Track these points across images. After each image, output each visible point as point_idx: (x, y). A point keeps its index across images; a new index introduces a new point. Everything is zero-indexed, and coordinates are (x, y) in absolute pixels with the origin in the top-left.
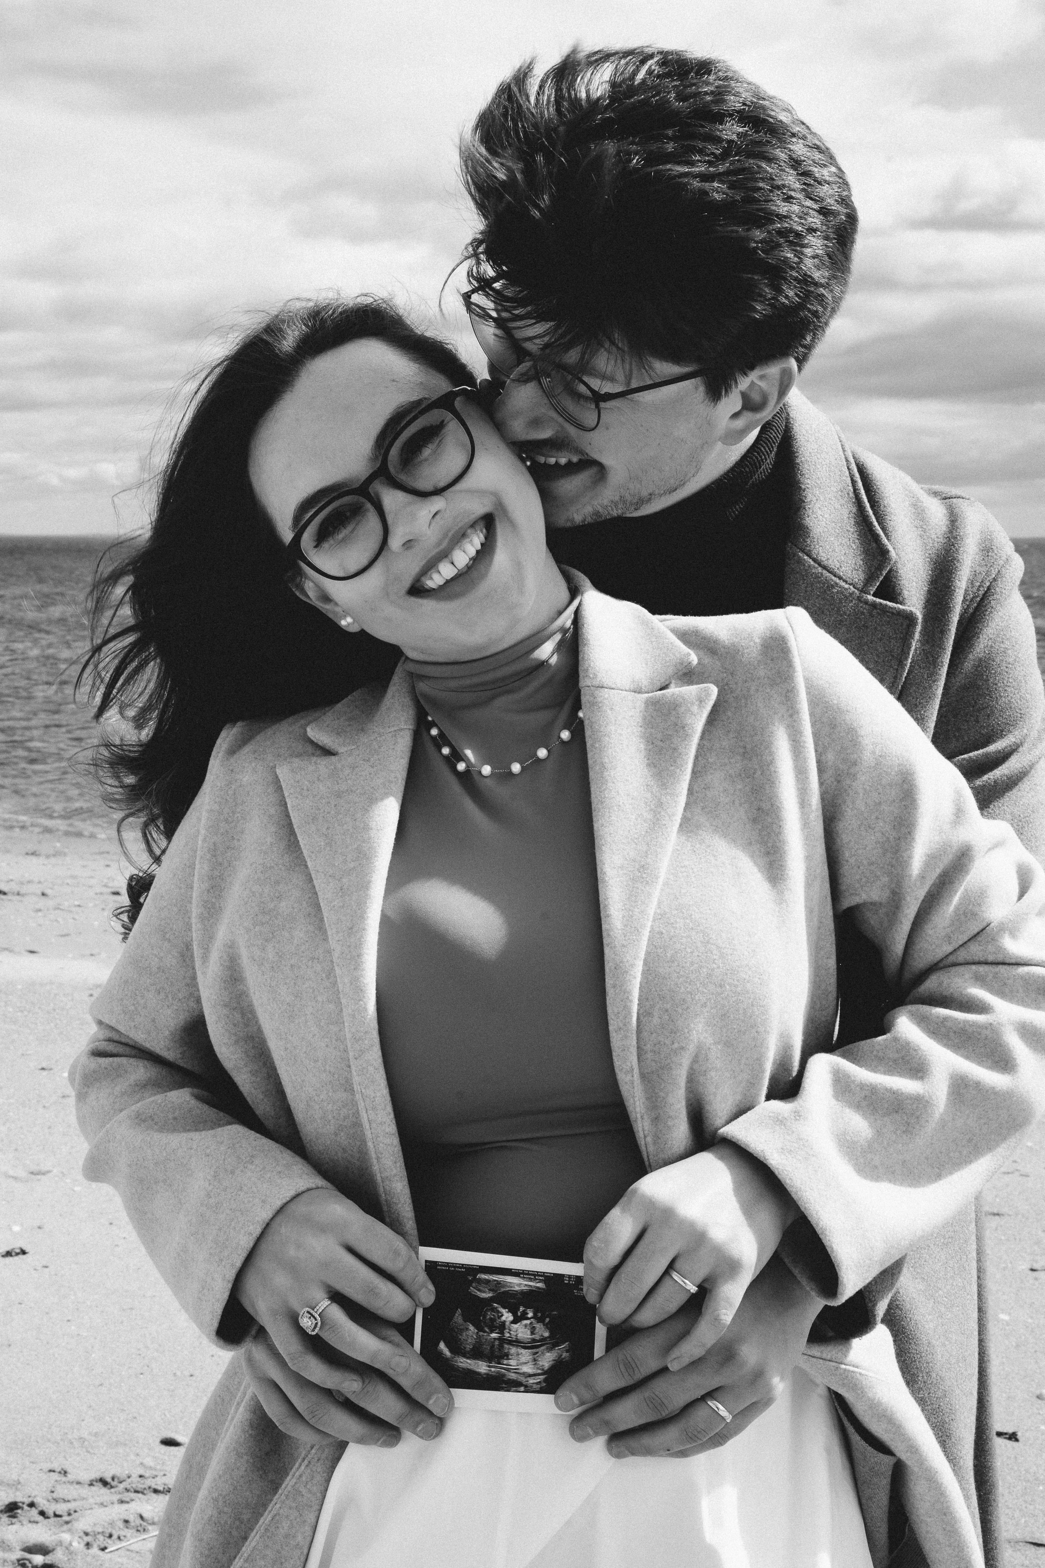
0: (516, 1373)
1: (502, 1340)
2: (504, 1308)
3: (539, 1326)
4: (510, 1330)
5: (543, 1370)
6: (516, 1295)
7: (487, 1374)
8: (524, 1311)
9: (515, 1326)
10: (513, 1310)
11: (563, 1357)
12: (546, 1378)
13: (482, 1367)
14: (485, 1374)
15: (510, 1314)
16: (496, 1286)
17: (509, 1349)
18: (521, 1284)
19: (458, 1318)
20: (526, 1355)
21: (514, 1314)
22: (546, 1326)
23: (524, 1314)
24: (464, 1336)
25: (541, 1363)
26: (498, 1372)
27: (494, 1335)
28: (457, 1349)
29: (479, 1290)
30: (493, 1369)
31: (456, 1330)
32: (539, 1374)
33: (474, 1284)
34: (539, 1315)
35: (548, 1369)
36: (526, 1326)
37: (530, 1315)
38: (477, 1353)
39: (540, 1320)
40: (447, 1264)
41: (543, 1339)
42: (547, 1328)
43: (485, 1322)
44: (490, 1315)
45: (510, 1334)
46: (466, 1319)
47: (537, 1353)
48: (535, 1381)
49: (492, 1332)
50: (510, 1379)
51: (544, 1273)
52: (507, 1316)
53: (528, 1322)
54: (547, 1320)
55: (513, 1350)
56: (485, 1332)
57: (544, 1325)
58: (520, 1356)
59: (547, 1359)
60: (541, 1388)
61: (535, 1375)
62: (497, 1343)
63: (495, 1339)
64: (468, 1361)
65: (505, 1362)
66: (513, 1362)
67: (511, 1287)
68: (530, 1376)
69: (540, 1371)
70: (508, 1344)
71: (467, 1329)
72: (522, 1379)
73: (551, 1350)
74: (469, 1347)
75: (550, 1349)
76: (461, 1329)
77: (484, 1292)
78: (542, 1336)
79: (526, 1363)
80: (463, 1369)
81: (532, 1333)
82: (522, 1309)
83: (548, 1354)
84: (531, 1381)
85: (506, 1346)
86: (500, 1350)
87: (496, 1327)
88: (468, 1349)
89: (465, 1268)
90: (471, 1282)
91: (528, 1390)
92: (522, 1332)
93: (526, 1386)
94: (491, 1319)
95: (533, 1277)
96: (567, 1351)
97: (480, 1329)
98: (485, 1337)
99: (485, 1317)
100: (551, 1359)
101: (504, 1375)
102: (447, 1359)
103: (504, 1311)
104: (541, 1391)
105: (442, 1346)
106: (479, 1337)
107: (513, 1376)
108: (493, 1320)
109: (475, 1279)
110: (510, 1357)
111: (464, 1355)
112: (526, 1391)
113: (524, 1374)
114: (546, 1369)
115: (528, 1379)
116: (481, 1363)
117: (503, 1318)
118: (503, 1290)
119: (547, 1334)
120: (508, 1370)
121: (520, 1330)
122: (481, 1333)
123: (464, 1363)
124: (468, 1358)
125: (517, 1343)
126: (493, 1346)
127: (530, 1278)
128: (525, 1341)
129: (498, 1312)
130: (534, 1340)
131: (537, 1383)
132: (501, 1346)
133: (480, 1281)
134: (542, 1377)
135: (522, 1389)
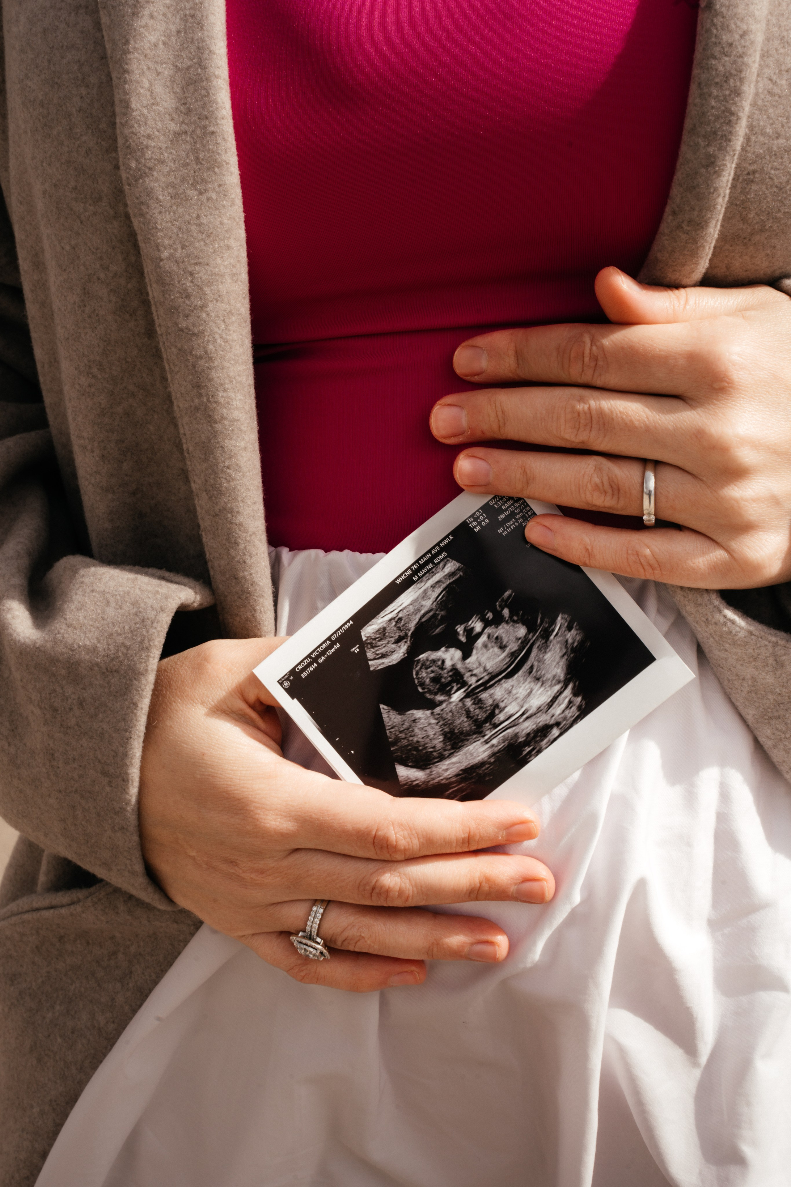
0: (528, 718)
1: (472, 694)
2: (437, 649)
3: (502, 630)
4: (470, 671)
5: (559, 682)
6: (435, 616)
7: (494, 754)
8: (465, 630)
9: (472, 660)
10: (451, 641)
11: (570, 641)
12: (573, 689)
13: (477, 752)
14: (490, 757)
15: (452, 650)
16: (399, 629)
17: (491, 696)
18: (425, 592)
19: (390, 717)
20: (519, 683)
21: (458, 645)
22: (511, 620)
23: (469, 632)
24: (419, 735)
25: (549, 676)
26: (504, 740)
27: (456, 697)
28: (423, 758)
29: (383, 656)
30: (495, 741)
31: (402, 735)
32: (560, 693)
33: (370, 654)
34: (490, 615)
35: (567, 674)
36: (485, 646)
37: (478, 626)
38: (455, 740)
39: (498, 620)
40: (312, 658)
41: (524, 642)
42: (515, 622)
43: (430, 692)
44: (426, 676)
45: (475, 675)
46: (401, 708)
47: (532, 667)
48: (563, 706)
49: (449, 694)
50: (528, 735)
51: (438, 544)
52: (450, 657)
53: (483, 639)
54: (506, 612)
55: (498, 692)
56: (441, 703)
57: (507, 623)
58: (514, 692)
59: (553, 662)
60: (579, 708)
61: (555, 699)
62: (469, 702)
63: (462, 700)
64: (454, 759)
65: (501, 717)
66: (512, 708)
67: (418, 611)
68: (550, 705)
69: (557, 688)
70: (486, 689)
71: (415, 721)
72: (543, 719)
73: (547, 647)
74: (438, 742)
75: (545, 648)
76: (408, 729)
77: (392, 653)
78: (518, 639)
79: (529, 694)
80: (457, 775)
81: (503, 647)
82: (460, 629)
83: (548, 656)
84: (557, 710)
85: (484, 696)
86: (480, 708)
87: (449, 683)
88: (439, 746)
89: (337, 640)
90: (363, 652)
91: (566, 725)
92: (489, 659)
93: (558, 724)
94: (433, 680)
95: (430, 566)
96: (570, 629)
97: (431, 705)
98: (448, 710)
99: (422, 684)
100: (558, 658)
101: (516, 735)
102: (424, 782)
103: (441, 654)
104: (584, 711)
105: (402, 772)
106: (440, 718)
107: (527, 727)
108: (436, 680)
109: (363, 645)
110: (502, 705)
111: (441, 757)
113: (539, 710)
114: (562, 677)
115: (552, 711)
116: (471, 747)
117: (448, 664)
118: (412, 625)
119: (522, 631)
120: (514, 724)
121: (483, 659)
122: (437, 710)
123: (449, 767)
124: (450, 755)
125: (495, 678)
126: (468, 713)
127: (428, 571)
128: (503, 666)
129: (434, 661)
130: (513, 655)
131: (568, 707)
132: (479, 702)
133: (372, 643)
134: (568, 692)
135: (555, 732)
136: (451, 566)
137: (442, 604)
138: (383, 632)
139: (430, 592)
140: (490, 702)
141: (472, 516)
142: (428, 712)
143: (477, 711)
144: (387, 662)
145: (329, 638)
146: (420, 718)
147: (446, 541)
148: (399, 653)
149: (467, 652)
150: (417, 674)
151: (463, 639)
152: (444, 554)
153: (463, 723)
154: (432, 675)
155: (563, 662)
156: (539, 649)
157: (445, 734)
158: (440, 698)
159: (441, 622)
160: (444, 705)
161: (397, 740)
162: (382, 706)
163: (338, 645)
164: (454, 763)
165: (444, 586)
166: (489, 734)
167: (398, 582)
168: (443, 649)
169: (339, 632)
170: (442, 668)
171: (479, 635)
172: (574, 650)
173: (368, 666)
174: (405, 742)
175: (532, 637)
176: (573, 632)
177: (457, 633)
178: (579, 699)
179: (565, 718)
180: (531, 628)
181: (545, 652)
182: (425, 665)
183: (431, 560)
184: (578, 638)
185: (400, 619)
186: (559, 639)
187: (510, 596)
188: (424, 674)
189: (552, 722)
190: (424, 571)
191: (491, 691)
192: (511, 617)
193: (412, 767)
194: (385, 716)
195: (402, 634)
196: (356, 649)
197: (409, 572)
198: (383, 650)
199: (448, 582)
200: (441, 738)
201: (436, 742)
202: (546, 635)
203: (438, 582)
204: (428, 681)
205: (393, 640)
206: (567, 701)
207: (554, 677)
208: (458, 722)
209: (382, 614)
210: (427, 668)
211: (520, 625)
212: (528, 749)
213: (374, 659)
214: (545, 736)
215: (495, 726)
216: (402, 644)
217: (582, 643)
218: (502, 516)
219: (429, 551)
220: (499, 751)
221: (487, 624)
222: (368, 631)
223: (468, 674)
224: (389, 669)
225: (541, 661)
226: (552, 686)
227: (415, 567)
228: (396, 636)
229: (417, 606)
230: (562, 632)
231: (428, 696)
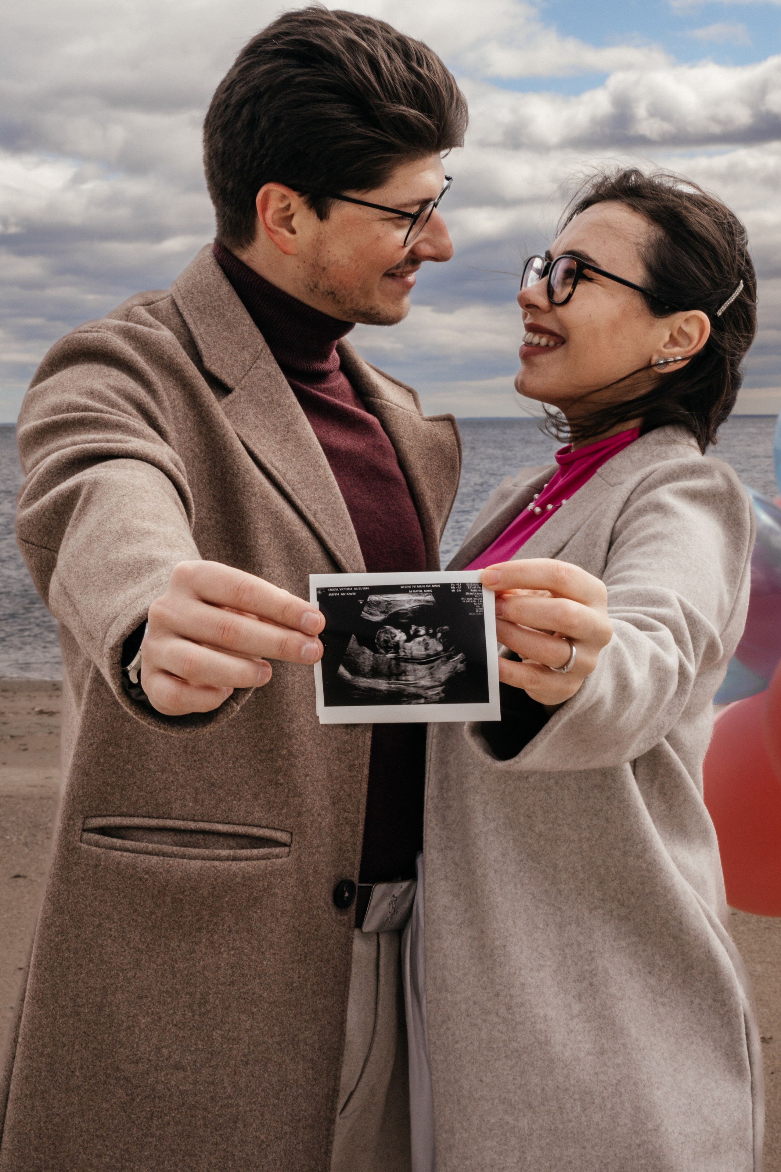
0: (415, 686)
1: (398, 659)
2: (397, 628)
3: (432, 642)
4: (405, 649)
5: (441, 682)
6: (407, 613)
7: (388, 691)
8: (416, 629)
9: (409, 645)
10: (406, 630)
11: (458, 668)
12: (444, 689)
13: (382, 685)
14: (386, 690)
15: (403, 634)
16: (387, 608)
17: (406, 666)
18: (410, 600)
19: (353, 643)
20: (422, 670)
21: (407, 633)
22: (439, 640)
23: (417, 631)
24: (361, 660)
25: (437, 676)
26: (398, 688)
27: (390, 656)
28: (355, 670)
29: (371, 614)
30: (393, 686)
31: (353, 655)
32: (438, 686)
33: (365, 609)
34: (431, 631)
35: (446, 681)
36: (419, 643)
37: (422, 631)
38: (375, 673)
39: (433, 636)
40: (339, 590)
41: (437, 654)
42: (440, 642)
43: (380, 645)
44: (383, 637)
45: (405, 652)
46: (361, 643)
47: (432, 667)
48: (434, 693)
49: (387, 652)
50: (410, 693)
51: (431, 585)
52: (400, 636)
53: (421, 639)
54: (439, 635)
55: (410, 667)
56: (381, 653)
57: (436, 640)
58: (417, 672)
59: (443, 672)
60: (440, 698)
61: (433, 687)
62: (393, 662)
63: (391, 659)
64: (369, 680)
65: (404, 678)
66: (411, 678)
67: (401, 606)
68: (429, 688)
69: (437, 683)
70: (405, 662)
71: (363, 653)
72: (421, 692)
73: (446, 663)
74: (367, 669)
75: (445, 663)
77: (376, 615)
78: (436, 650)
79: (424, 677)
80: (365, 688)
81: (427, 649)
82: (414, 627)
83: (443, 668)
84: (430, 693)
85: (403, 664)
86: (397, 668)
87: (391, 648)
89: (356, 591)
90: (363, 606)
91: (428, 701)
92: (417, 649)
93: (426, 698)
95: (421, 591)
96: (462, 662)
97: (375, 651)
98: (382, 658)
99: (379, 639)
100: (447, 671)
101: (404, 690)
102: (349, 681)
103: (397, 632)
104: (441, 701)
105: (342, 669)
106: (375, 659)
107: (412, 690)
108: (386, 642)
109: (366, 603)
110: (408, 673)
111: (364, 676)
112: (426, 703)
113: (423, 687)
114: (443, 680)
115: (427, 691)
116: (380, 681)
117: (397, 639)
118: (393, 610)
119: (440, 648)
120: (408, 685)
121: (414, 648)
122: (377, 655)
123: (364, 682)
124: (369, 678)
125: (413, 660)
126: (390, 667)
127: (418, 593)
128: (420, 657)
129: (391, 633)
130: (429, 656)
131: (436, 695)
132: (398, 665)
133: (370, 604)
134: (440, 689)
135: (422, 701)
136: (430, 598)
137: (414, 611)
138: (378, 603)
139: (412, 602)
140: (403, 668)
141: (455, 584)
142: (372, 653)
143: (394, 668)
144: (371, 618)
145: (353, 588)
146: (366, 653)
147: (436, 586)
148: (378, 618)
149: (409, 639)
150: (380, 633)
151: (412, 633)
152: (431, 591)
153: (384, 668)
154: (386, 638)
155: (448, 675)
156: (442, 661)
157: (373, 667)
158: (382, 651)
159: (407, 618)
160: (382, 655)
161: (349, 655)
162: (353, 635)
163: (354, 594)
164: (369, 682)
165: (421, 604)
166: (392, 681)
167: (402, 587)
168: (399, 630)
169: (359, 589)
170: (393, 638)
171: (420, 636)
172: (456, 673)
173: (361, 613)
174: (352, 658)
175: (443, 654)
176: (462, 665)
177: (411, 628)
178: (443, 695)
179: (431, 698)
180: (445, 650)
181: (443, 665)
182: (386, 632)
183: (423, 589)
184: (462, 669)
185: (390, 604)
186: (453, 663)
187: (446, 629)
188: (383, 635)
189: (424, 696)
190: (417, 591)
191: (407, 664)
192: (440, 638)
193: (348, 670)
194: (351, 640)
195: (386, 611)
196: (361, 602)
197: (410, 587)
198: (373, 611)
199: (424, 603)
200: (370, 668)
201: (366, 668)
202: (449, 657)
203: (419, 600)
204: (382, 639)
205: (380, 610)
206: (437, 692)
207: (440, 678)
208: (382, 667)
209: (384, 596)
210: (386, 633)
211: (441, 645)
212: (405, 699)
213: (366, 612)
214: (417, 699)
215: (398, 680)
216: (383, 615)
217: (462, 672)
218: (468, 594)
219: (425, 585)
220: (392, 691)
221: (427, 634)
222: (373, 598)
223: (402, 650)
224: (369, 621)
225: (439, 668)
226: (435, 681)
227: (414, 587)
228: (383, 610)
229: (402, 603)
230: (457, 662)
231: (377, 646)
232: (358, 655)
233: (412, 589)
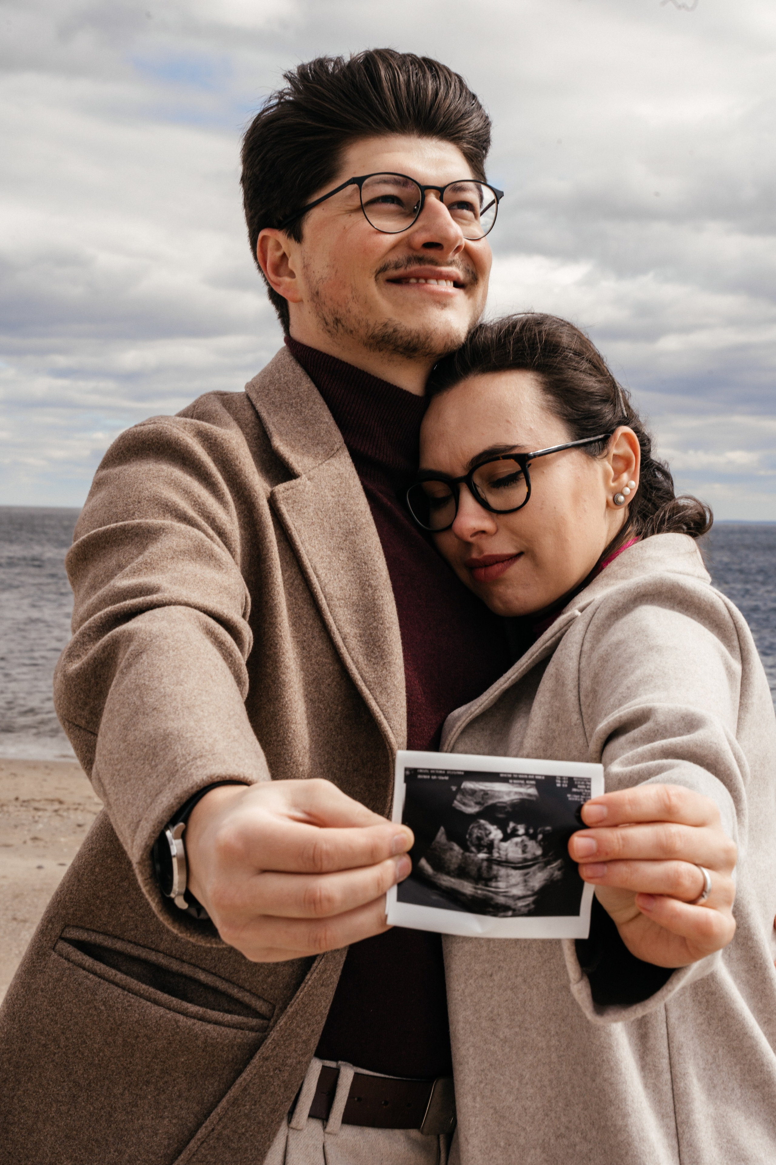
0: (505, 895)
1: (490, 861)
2: (492, 823)
3: (531, 844)
4: (499, 849)
5: (533, 891)
6: (505, 807)
7: (473, 897)
8: (514, 827)
9: (504, 845)
10: (502, 827)
11: (555, 876)
12: (535, 899)
13: (467, 888)
14: (470, 895)
15: (499, 831)
16: (483, 798)
17: (498, 870)
18: (510, 792)
19: (441, 836)
20: (516, 876)
21: (504, 832)
22: (539, 843)
23: (515, 830)
24: (448, 856)
25: (532, 884)
26: (485, 895)
27: (482, 856)
28: (440, 866)
29: (464, 804)
30: (479, 892)
31: (440, 850)
32: (528, 896)
33: (459, 797)
34: (531, 831)
35: (539, 891)
36: (516, 844)
37: (521, 830)
38: (462, 873)
39: (533, 837)
40: (430, 772)
41: (535, 859)
42: (540, 845)
43: (471, 842)
44: (476, 832)
45: (499, 853)
46: (451, 836)
47: (528, 873)
48: (524, 904)
49: (479, 851)
50: (497, 903)
51: (535, 775)
52: (496, 833)
53: (519, 839)
54: (540, 837)
55: (503, 871)
56: (472, 852)
57: (537, 842)
58: (510, 878)
59: (538, 880)
60: (529, 910)
61: (524, 897)
62: (485, 864)
63: (483, 860)
64: (453, 880)
65: (494, 884)
66: (502, 885)
67: (500, 798)
68: (520, 898)
69: (529, 893)
70: (498, 865)
71: (452, 849)
72: (510, 902)
74: (453, 867)
75: (542, 869)
77: (470, 806)
78: (534, 854)
79: (516, 885)
80: (448, 888)
81: (524, 852)
82: (512, 825)
83: (540, 875)
84: (520, 904)
85: (495, 867)
86: (488, 872)
87: (484, 846)
89: (449, 775)
90: (456, 793)
91: (516, 913)
92: (513, 852)
93: (514, 910)
94: (478, 837)
95: (523, 782)
96: (558, 870)
97: (466, 848)
98: (472, 858)
99: (471, 835)
100: (543, 879)
101: (492, 899)
102: (429, 877)
103: (492, 828)
104: (532, 914)
105: (423, 864)
106: (465, 858)
107: (501, 900)
108: (479, 839)
109: (459, 789)
110: (499, 879)
111: (448, 873)
112: (514, 916)
113: (513, 896)
114: (535, 890)
115: (518, 902)
116: (466, 883)
117: (492, 836)
118: (491, 802)
119: (539, 852)
120: (497, 893)
121: (510, 849)
122: (467, 854)
123: (447, 881)
124: (453, 877)
125: (508, 863)
126: (480, 869)
127: (520, 784)
128: (516, 861)
129: (486, 829)
130: (525, 860)
131: (527, 906)
132: (490, 868)
133: (464, 792)
134: (531, 899)
135: (510, 913)
136: (533, 791)
137: (514, 805)
138: (473, 792)
139: (512, 794)
140: (495, 872)
141: (561, 777)
142: (461, 851)
143: (485, 871)
144: (464, 809)
145: (446, 771)
146: (455, 850)
147: (540, 778)
148: (472, 809)
149: (505, 838)
150: (473, 828)
151: (509, 831)
152: (533, 782)
153: (473, 870)
154: (479, 835)
155: (543, 883)
156: (539, 868)
157: (460, 866)
158: (473, 849)
159: (506, 813)
160: (472, 855)
162: (442, 827)
163: (447, 778)
164: (451, 882)
165: (522, 797)
166: (480, 886)
167: (502, 775)
168: (496, 827)
169: (453, 773)
170: (487, 835)
171: (518, 836)
172: (552, 881)
173: (452, 802)
174: (438, 853)
175: (541, 859)
176: (559, 874)
177: (508, 825)
178: (533, 906)
179: (519, 910)
180: (544, 855)
181: (540, 871)
182: (480, 827)
183: (525, 779)
184: (559, 877)
185: (487, 794)
186: (551, 871)
187: (548, 831)
189: (513, 907)
190: (518, 781)
191: (500, 868)
192: (540, 841)
193: (430, 864)
194: (439, 834)
195: (482, 802)
196: (454, 788)
197: (510, 776)
198: (466, 801)
199: (526, 797)
200: (456, 866)
202: (548, 863)
203: (521, 793)
204: (475, 835)
205: (475, 800)
206: (527, 903)
208: (471, 867)
209: (481, 783)
210: (480, 829)
211: (541, 848)
212: (492, 910)
213: (459, 801)
214: (504, 911)
215: (487, 886)
216: (478, 806)
217: (558, 881)
218: (574, 789)
219: (528, 775)
220: (477, 898)
221: (527, 834)
222: (468, 785)
223: (496, 850)
224: (461, 813)
225: (535, 874)
226: (528, 890)
227: (515, 776)
228: (480, 800)
229: (500, 795)
230: (554, 870)
231: (469, 843)
232: (445, 851)
233: (513, 778)
